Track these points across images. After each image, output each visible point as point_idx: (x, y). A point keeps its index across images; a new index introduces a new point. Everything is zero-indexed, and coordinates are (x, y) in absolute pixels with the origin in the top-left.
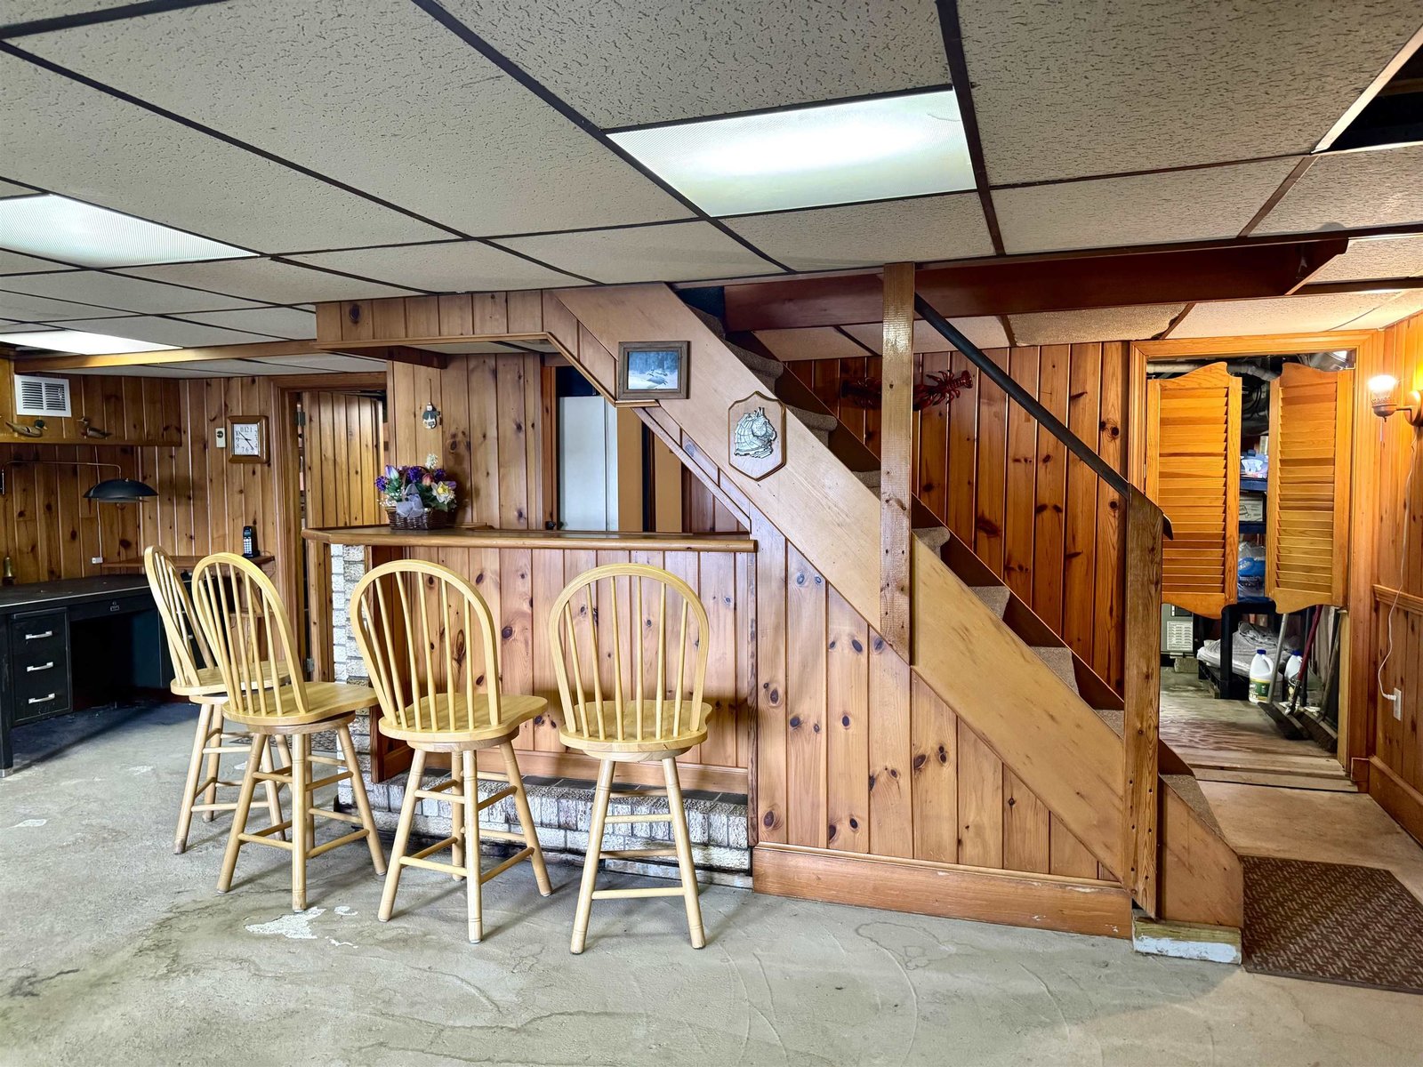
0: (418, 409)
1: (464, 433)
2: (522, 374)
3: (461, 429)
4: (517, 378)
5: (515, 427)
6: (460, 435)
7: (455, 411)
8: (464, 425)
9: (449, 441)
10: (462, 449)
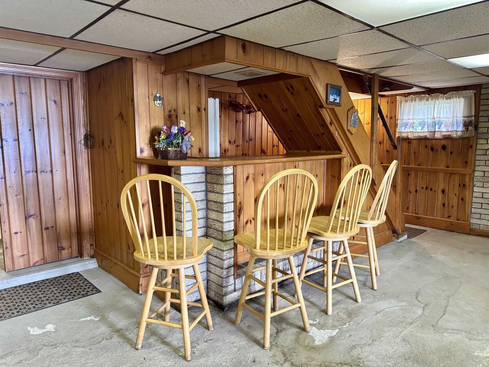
0: (150, 94)
1: (175, 110)
2: (200, 84)
3: (173, 108)
4: (198, 86)
5: (197, 109)
6: (173, 111)
7: (170, 98)
8: (174, 107)
9: (167, 113)
10: (174, 118)
